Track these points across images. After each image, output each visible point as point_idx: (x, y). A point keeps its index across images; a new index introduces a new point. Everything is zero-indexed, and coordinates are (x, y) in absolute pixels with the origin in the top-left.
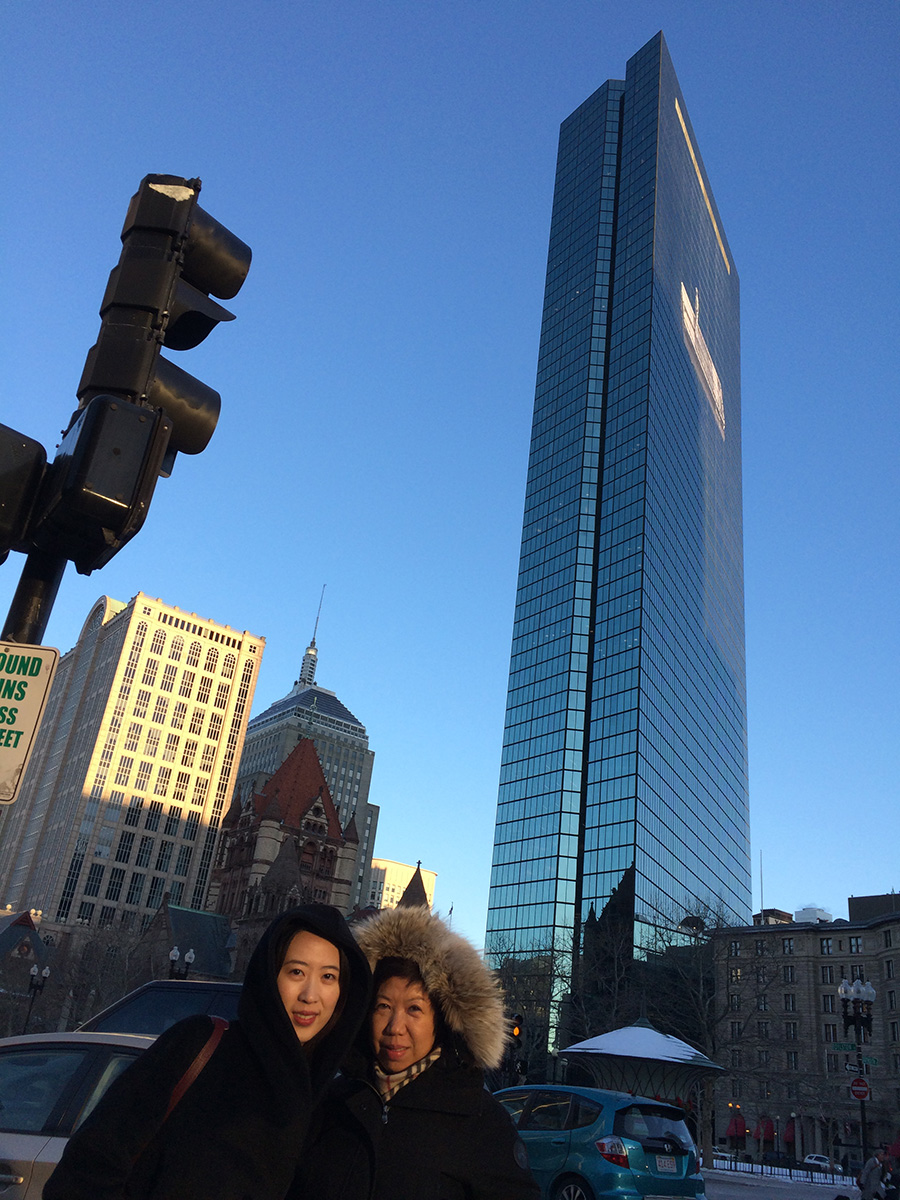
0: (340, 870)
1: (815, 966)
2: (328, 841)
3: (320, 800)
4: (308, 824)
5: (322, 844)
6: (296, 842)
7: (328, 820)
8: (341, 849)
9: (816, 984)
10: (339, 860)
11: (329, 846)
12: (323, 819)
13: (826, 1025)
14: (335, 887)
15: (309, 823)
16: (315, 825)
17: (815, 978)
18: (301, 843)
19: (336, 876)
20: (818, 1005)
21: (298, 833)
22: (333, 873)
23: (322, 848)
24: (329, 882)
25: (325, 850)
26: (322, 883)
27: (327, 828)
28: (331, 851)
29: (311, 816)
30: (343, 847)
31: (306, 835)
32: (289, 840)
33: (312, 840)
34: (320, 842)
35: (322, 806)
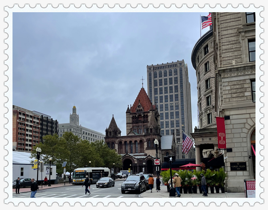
2: (144, 113)
3: (139, 103)
4: (137, 111)
6: (135, 116)
7: (143, 108)
8: (149, 114)
10: (149, 117)
12: (141, 108)
16: (139, 110)
18: (137, 116)
21: (135, 114)
22: (148, 120)
24: (147, 123)
25: (144, 115)
26: (146, 123)
27: (143, 110)
28: (146, 115)
29: (138, 108)
30: (149, 113)
31: (137, 113)
32: (133, 116)
33: (140, 114)
34: (142, 114)
35: (140, 105)
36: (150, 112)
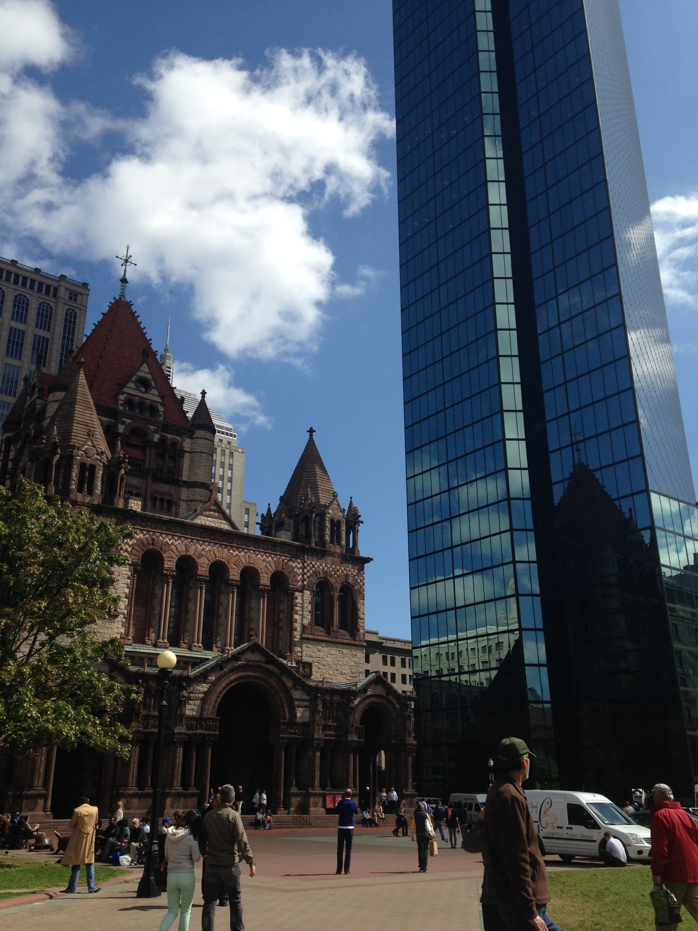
0: (191, 469)
2: (166, 428)
3: (145, 368)
4: (129, 402)
5: (156, 431)
6: (113, 427)
7: (162, 398)
8: (188, 441)
10: (187, 457)
11: (169, 436)
12: (154, 396)
14: (185, 493)
16: (142, 404)
18: (121, 429)
19: (185, 478)
21: (114, 413)
22: (180, 474)
23: (156, 437)
24: (175, 486)
25: (163, 440)
26: (165, 488)
27: (161, 408)
28: (174, 444)
30: (191, 437)
31: (128, 417)
33: (140, 424)
34: (152, 428)
35: (149, 377)
36: (200, 433)
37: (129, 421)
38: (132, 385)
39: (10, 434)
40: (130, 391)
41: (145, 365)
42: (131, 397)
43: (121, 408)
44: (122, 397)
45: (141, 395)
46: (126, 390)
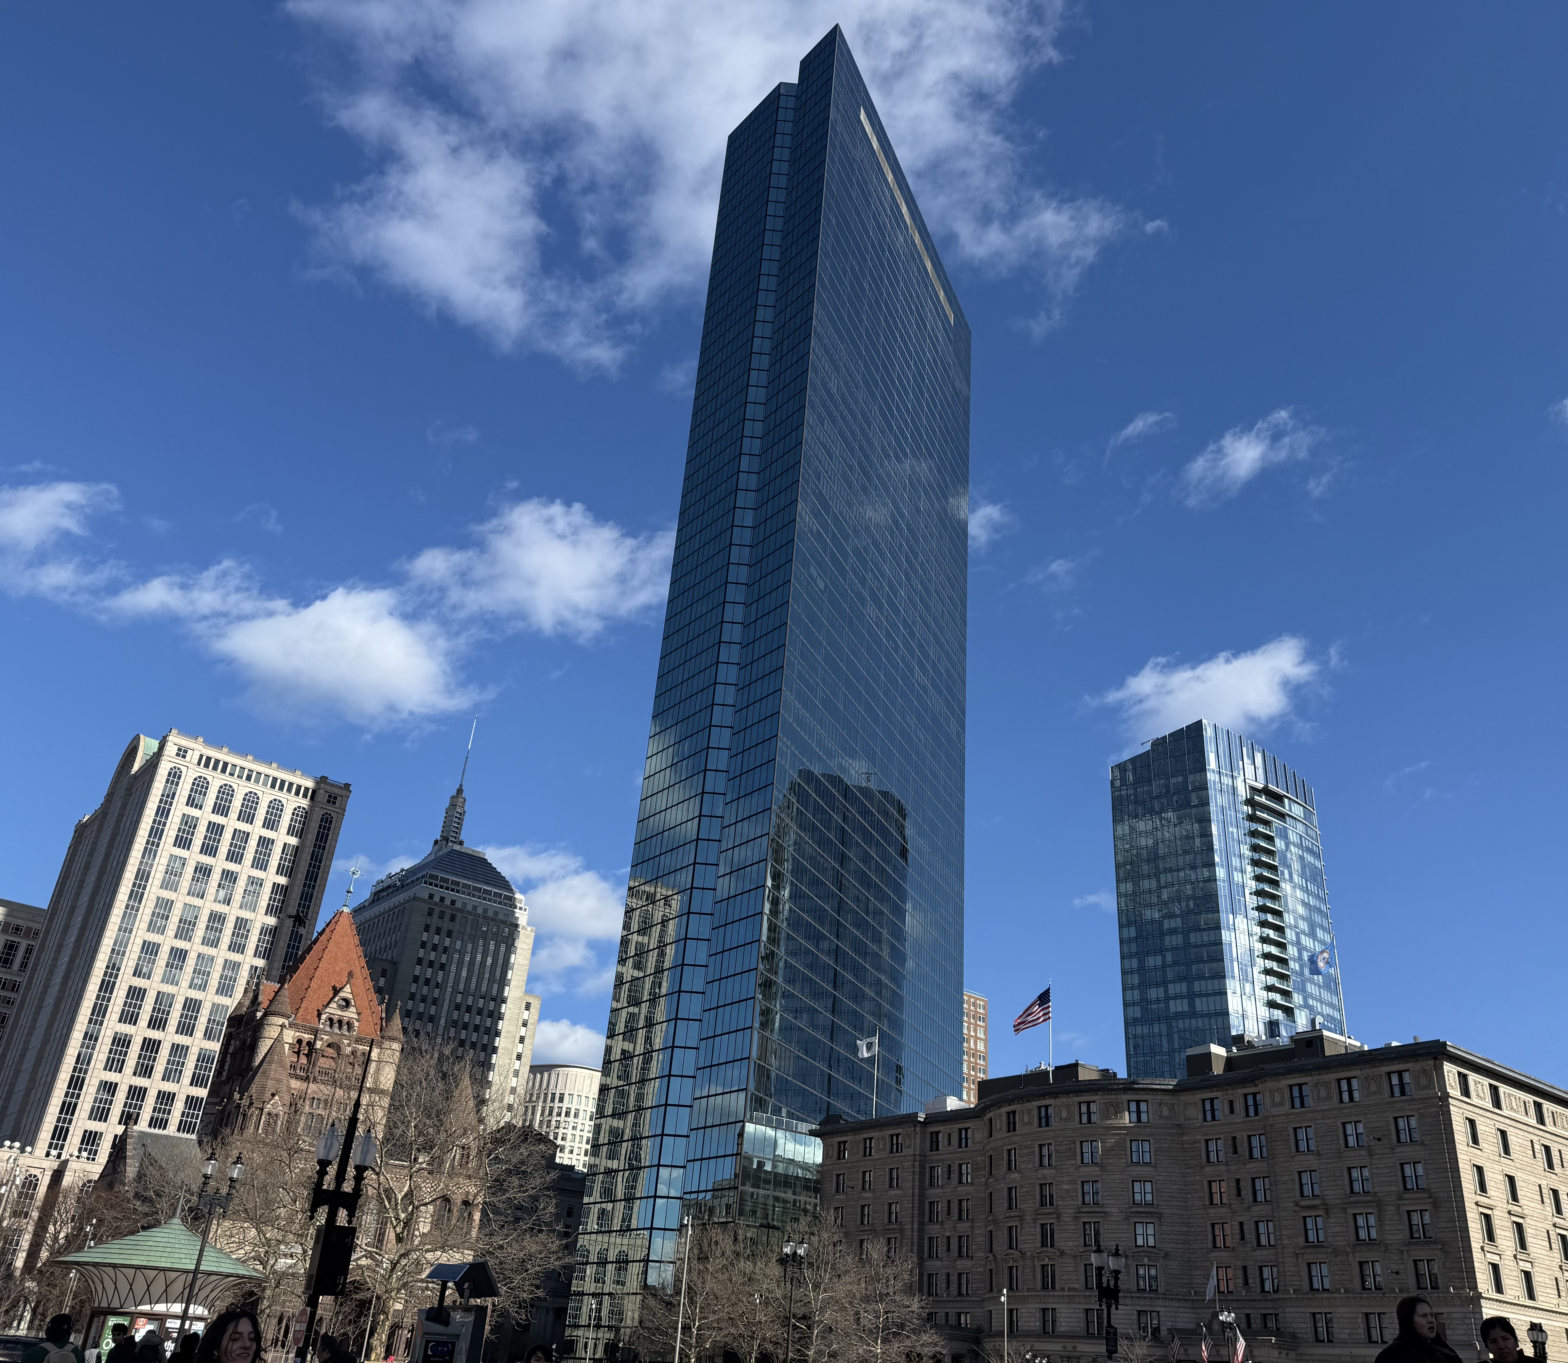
1: (922, 1167)
2: (358, 1040)
3: (348, 988)
4: (329, 1020)
5: (349, 1045)
6: (312, 1043)
7: (359, 1014)
8: (376, 1051)
9: (922, 1189)
10: (373, 1065)
11: (361, 1047)
12: (351, 1014)
13: (930, 1238)
14: (367, 1098)
15: (331, 1020)
16: (340, 1022)
17: (922, 1181)
18: (318, 1045)
19: (368, 1085)
20: (921, 1214)
21: (316, 1031)
22: (365, 1081)
23: (349, 1049)
25: (353, 1051)
27: (356, 1024)
28: (363, 1054)
29: (333, 1010)
31: (327, 1033)
32: (300, 1041)
33: (335, 1039)
34: (346, 1042)
35: (350, 996)
36: (387, 1044)
37: (326, 1037)
38: (333, 1005)
39: (233, 1030)
40: (332, 1011)
41: (348, 986)
42: (332, 1016)
43: (321, 1026)
44: (324, 1017)
45: (340, 1013)
46: (328, 1010)
